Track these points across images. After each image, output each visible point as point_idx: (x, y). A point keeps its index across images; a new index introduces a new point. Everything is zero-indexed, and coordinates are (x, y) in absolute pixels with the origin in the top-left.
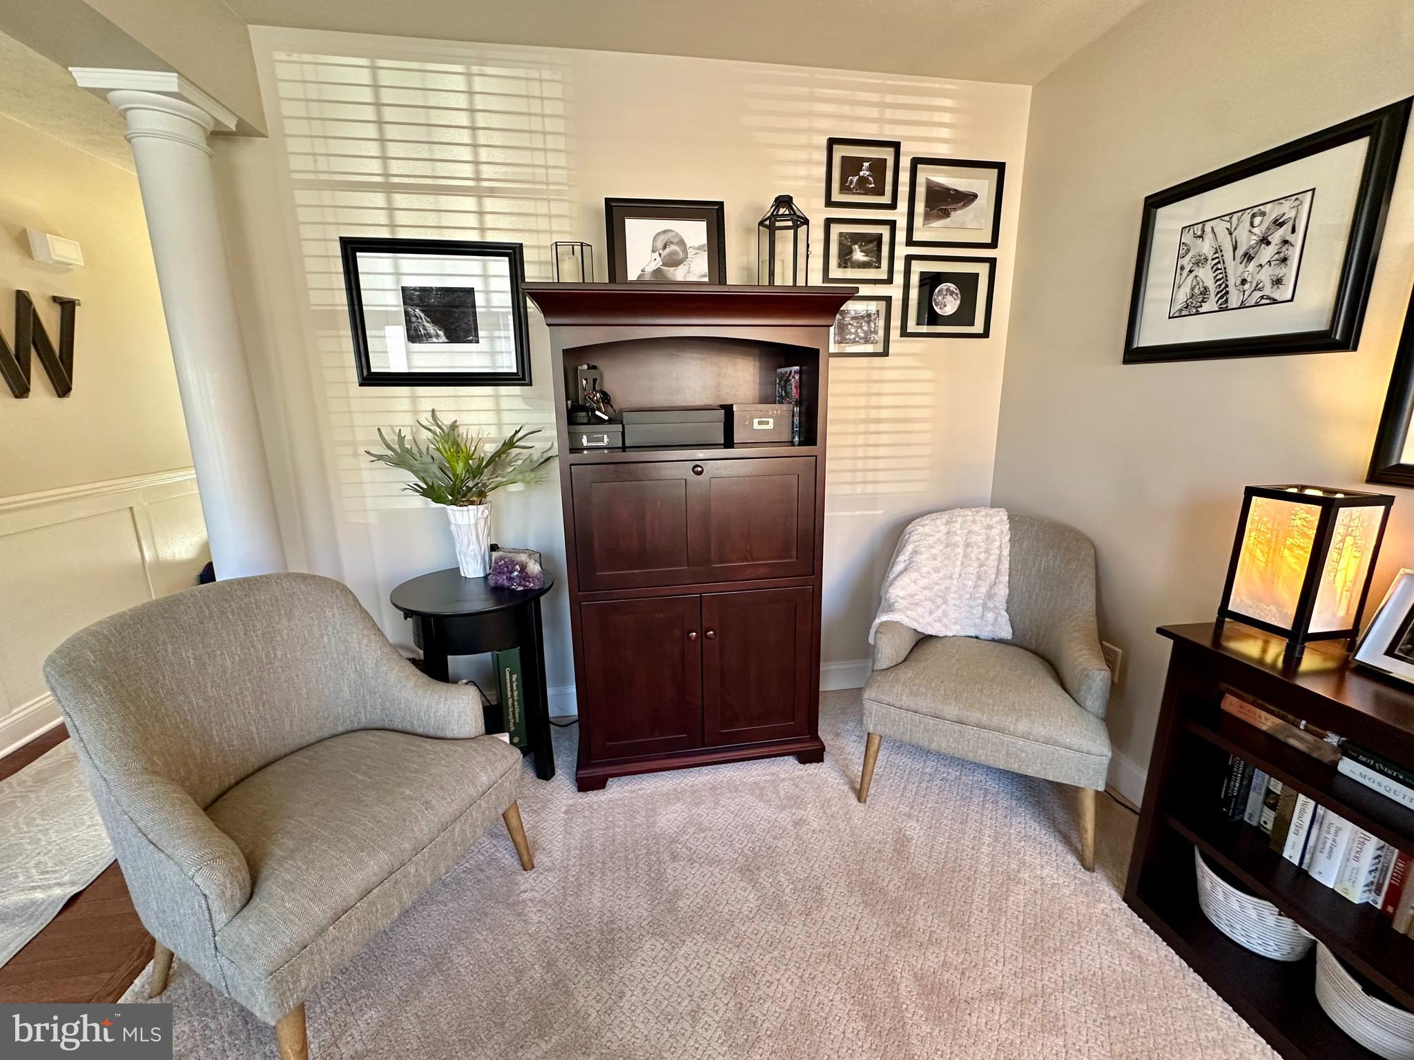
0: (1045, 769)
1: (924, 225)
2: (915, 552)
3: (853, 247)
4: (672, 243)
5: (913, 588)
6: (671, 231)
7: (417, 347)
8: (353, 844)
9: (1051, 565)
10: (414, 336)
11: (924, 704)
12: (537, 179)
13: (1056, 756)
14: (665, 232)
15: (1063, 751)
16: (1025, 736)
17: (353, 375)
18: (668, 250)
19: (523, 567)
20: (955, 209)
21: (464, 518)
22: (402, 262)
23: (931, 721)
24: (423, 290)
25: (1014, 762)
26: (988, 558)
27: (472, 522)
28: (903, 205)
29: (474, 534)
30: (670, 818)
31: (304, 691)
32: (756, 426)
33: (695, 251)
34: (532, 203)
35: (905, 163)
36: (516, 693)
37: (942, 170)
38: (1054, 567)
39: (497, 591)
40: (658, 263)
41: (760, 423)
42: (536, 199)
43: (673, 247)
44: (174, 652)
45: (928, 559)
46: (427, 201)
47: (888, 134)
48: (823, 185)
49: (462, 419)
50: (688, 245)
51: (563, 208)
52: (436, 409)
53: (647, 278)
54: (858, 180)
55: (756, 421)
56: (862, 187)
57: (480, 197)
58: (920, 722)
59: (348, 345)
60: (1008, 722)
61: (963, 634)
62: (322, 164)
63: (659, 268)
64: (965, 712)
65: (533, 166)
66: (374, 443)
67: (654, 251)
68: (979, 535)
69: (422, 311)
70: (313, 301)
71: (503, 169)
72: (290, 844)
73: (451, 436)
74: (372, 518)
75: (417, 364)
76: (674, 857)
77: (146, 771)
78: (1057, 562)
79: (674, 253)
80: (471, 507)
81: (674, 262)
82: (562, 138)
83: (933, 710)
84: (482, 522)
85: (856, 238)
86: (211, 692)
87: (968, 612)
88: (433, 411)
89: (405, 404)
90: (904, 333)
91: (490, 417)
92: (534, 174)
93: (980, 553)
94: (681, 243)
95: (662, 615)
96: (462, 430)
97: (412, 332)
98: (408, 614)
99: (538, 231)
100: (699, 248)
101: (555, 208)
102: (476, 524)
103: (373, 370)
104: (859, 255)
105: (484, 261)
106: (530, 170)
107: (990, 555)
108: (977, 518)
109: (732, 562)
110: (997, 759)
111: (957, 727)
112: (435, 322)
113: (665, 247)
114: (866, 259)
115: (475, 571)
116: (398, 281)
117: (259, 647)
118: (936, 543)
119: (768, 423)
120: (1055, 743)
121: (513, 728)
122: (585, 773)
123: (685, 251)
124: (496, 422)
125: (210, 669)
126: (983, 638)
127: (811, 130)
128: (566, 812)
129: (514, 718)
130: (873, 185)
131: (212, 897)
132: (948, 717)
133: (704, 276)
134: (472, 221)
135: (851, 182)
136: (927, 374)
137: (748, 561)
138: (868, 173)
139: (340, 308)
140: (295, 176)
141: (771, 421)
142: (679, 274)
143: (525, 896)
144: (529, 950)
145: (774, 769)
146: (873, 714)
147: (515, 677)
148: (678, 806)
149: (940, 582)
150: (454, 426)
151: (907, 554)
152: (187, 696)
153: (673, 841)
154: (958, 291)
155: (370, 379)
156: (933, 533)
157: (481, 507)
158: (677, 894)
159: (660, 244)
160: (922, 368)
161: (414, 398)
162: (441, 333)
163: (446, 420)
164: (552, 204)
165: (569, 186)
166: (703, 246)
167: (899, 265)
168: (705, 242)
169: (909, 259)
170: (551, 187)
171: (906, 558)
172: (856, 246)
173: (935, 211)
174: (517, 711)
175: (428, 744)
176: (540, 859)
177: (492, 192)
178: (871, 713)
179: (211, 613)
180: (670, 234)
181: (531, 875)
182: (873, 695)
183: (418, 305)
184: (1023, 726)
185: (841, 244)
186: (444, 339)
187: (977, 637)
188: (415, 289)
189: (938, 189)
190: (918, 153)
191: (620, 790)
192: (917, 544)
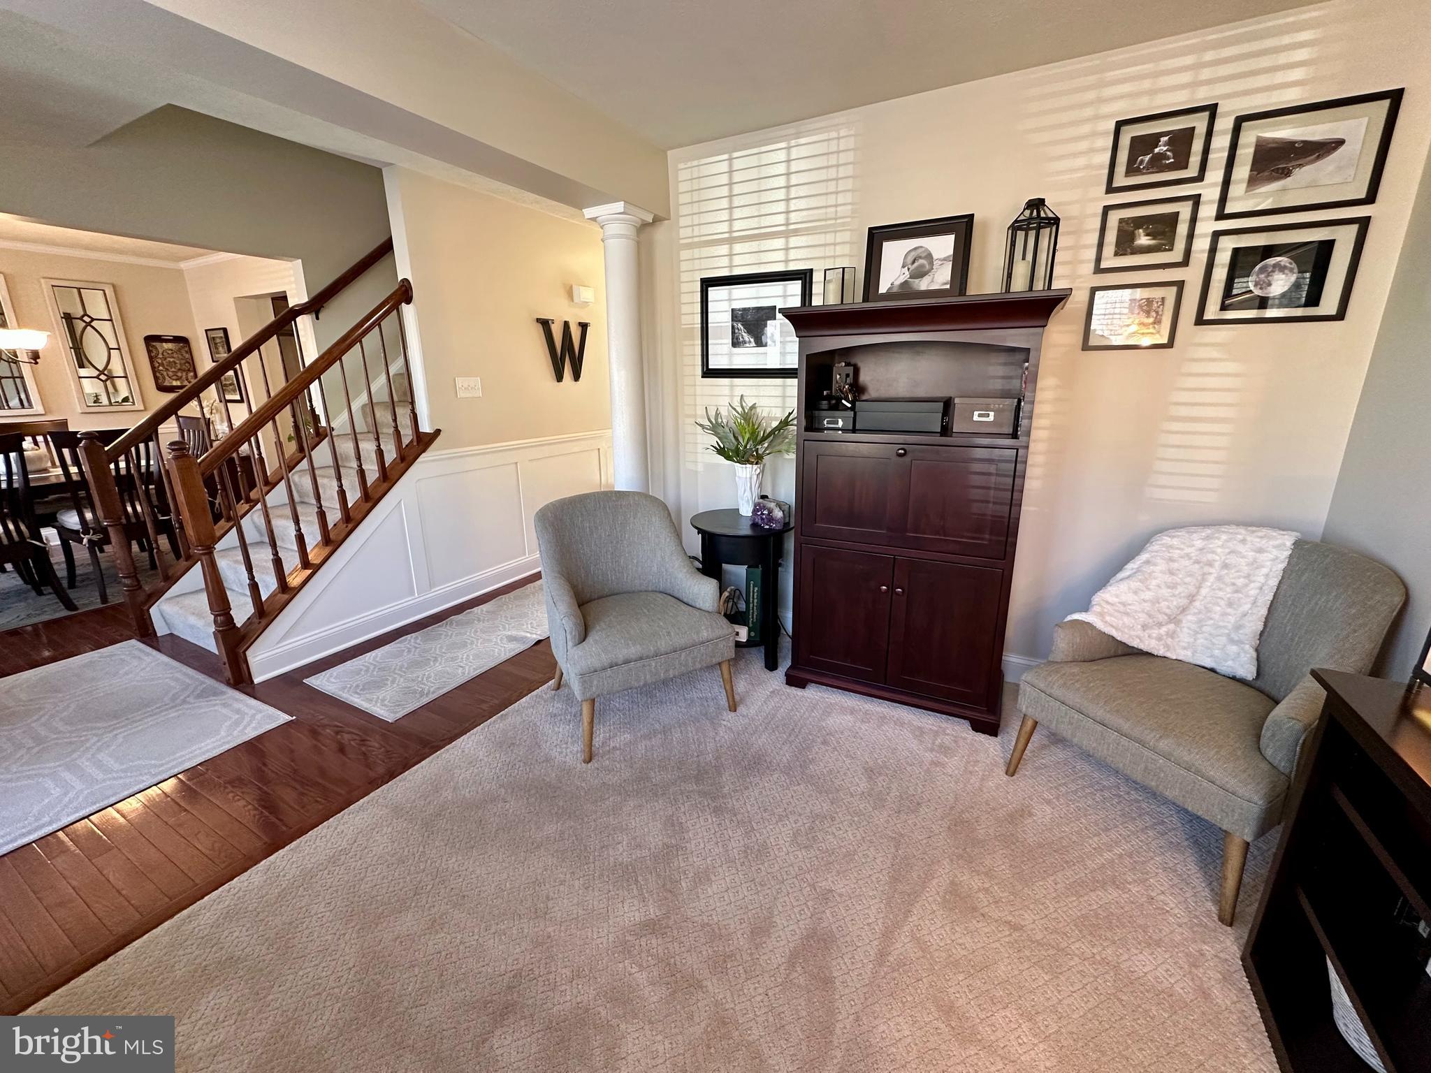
0: (1184, 796)
1: (1246, 192)
2: (1148, 562)
3: (1136, 232)
4: (920, 257)
5: (1130, 598)
6: (921, 247)
7: (736, 350)
8: (627, 636)
9: (1328, 606)
10: (736, 343)
11: (1073, 698)
12: (829, 216)
13: (1197, 786)
14: (915, 249)
15: (1205, 784)
16: (1167, 756)
17: (699, 371)
18: (916, 264)
19: (770, 511)
20: (1300, 166)
21: (745, 473)
22: (734, 291)
23: (1076, 716)
24: (744, 310)
25: (1152, 780)
26: (1246, 585)
27: (748, 476)
28: (1215, 175)
29: (749, 485)
30: (838, 721)
31: (635, 561)
32: (976, 418)
33: (940, 263)
34: (823, 236)
35: (1224, 124)
36: (756, 601)
37: (1284, 120)
38: (1330, 610)
39: (754, 525)
40: (906, 276)
41: (980, 415)
42: (825, 233)
43: (921, 261)
44: (582, 522)
45: (1162, 572)
46: (753, 246)
47: (1202, 97)
48: (1106, 171)
49: (761, 402)
50: (935, 256)
51: (846, 236)
52: (744, 394)
53: (895, 290)
54: (1151, 159)
55: (976, 413)
56: (1158, 164)
57: (787, 237)
58: (1066, 714)
59: (698, 350)
60: (1150, 738)
61: (1191, 661)
62: (697, 231)
63: (906, 281)
64: (1108, 716)
65: (826, 207)
66: (702, 417)
67: (903, 267)
68: (1243, 557)
69: (742, 325)
70: (683, 322)
71: (805, 213)
72: (604, 627)
73: (748, 416)
74: (700, 468)
75: (735, 363)
76: (825, 743)
77: (559, 572)
78: (1338, 604)
79: (922, 266)
80: (748, 466)
81: (919, 274)
82: (851, 180)
83: (1078, 705)
84: (755, 477)
85: (1139, 222)
86: (593, 547)
87: (1206, 639)
88: (742, 396)
89: (726, 391)
90: (1200, 321)
91: (778, 401)
92: (826, 213)
93: (1239, 577)
94: (929, 257)
95: (861, 567)
96: (759, 410)
97: (735, 340)
98: (700, 531)
99: (824, 258)
100: (945, 259)
101: (840, 237)
102: (751, 478)
103: (710, 367)
104: (1143, 240)
105: (785, 285)
106: (823, 211)
107: (1251, 582)
108: (1249, 538)
109: (925, 534)
110: (1134, 771)
111: (1099, 728)
112: (749, 332)
113: (913, 262)
114: (1153, 242)
115: (747, 512)
116: (730, 305)
117: (618, 530)
118: (1182, 557)
119: (988, 416)
120: (1197, 772)
121: (751, 625)
122: (794, 673)
123: (931, 263)
124: (781, 405)
125: (595, 536)
126: (1223, 673)
127: (1097, 118)
128: (771, 692)
129: (753, 618)
130: (1172, 160)
131: (568, 632)
132: (1091, 716)
133: (946, 284)
134: (780, 256)
135: (1142, 161)
136: (1231, 367)
137: (940, 535)
138: (1165, 148)
139: (696, 326)
140: (682, 242)
141: (992, 414)
142: (923, 285)
143: (722, 722)
144: (711, 746)
145: (944, 725)
146: (1027, 696)
147: (756, 589)
148: (849, 717)
149: (1170, 598)
150: (753, 407)
151: (1138, 563)
152: (583, 546)
153: (830, 734)
154: (1294, 265)
155: (709, 373)
156: (1182, 546)
157: (755, 467)
158: (812, 761)
159: (910, 259)
160: (1221, 360)
161: (732, 386)
162: (752, 340)
163: (749, 403)
164: (838, 234)
165: (852, 217)
166: (949, 257)
167: (1201, 245)
168: (951, 252)
169: (1217, 235)
170: (838, 221)
171: (1136, 567)
172: (1141, 231)
173: (1266, 173)
174: (755, 614)
175: (683, 607)
176: (742, 709)
177: (796, 232)
178: (1025, 695)
179: (600, 506)
180: (920, 251)
181: (733, 714)
182: (1029, 679)
183: (740, 321)
184: (1164, 745)
185: (1120, 230)
186: (754, 344)
187: (1213, 670)
188: (739, 310)
189: (1274, 145)
190: (1242, 109)
191: (813, 693)
192: (1153, 554)
